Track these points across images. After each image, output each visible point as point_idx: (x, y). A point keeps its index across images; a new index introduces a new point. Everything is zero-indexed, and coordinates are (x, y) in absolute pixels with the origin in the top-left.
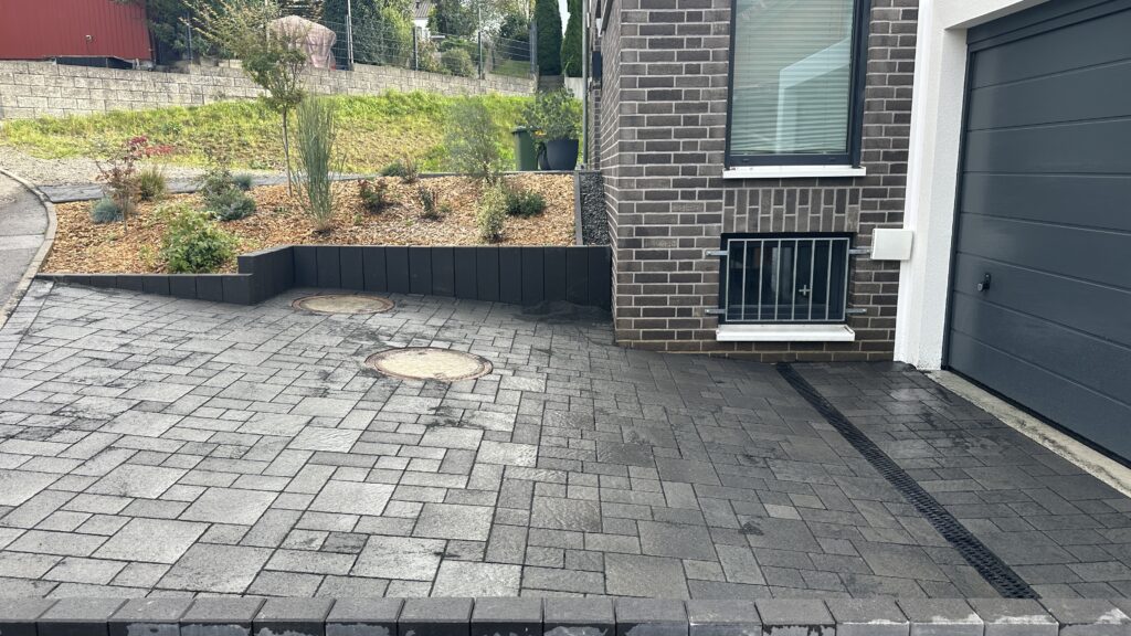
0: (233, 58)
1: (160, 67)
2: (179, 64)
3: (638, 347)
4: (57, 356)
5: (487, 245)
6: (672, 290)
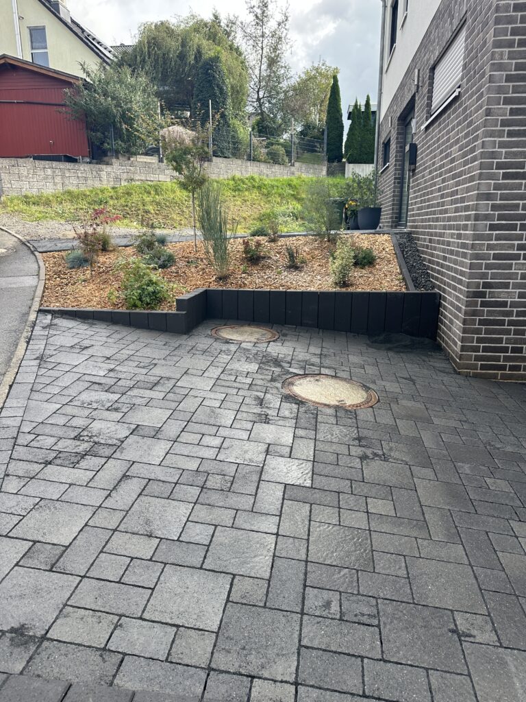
0: (139, 154)
1: (95, 161)
2: (106, 159)
3: (476, 376)
5: (338, 289)
6: (508, 332)
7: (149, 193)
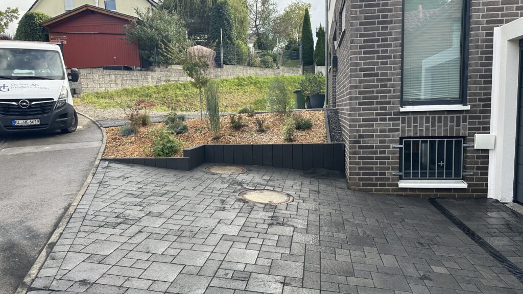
0: (173, 64)
1: (144, 69)
2: (151, 67)
3: (360, 190)
4: (114, 192)
5: (286, 143)
6: (376, 163)
7: (180, 89)
